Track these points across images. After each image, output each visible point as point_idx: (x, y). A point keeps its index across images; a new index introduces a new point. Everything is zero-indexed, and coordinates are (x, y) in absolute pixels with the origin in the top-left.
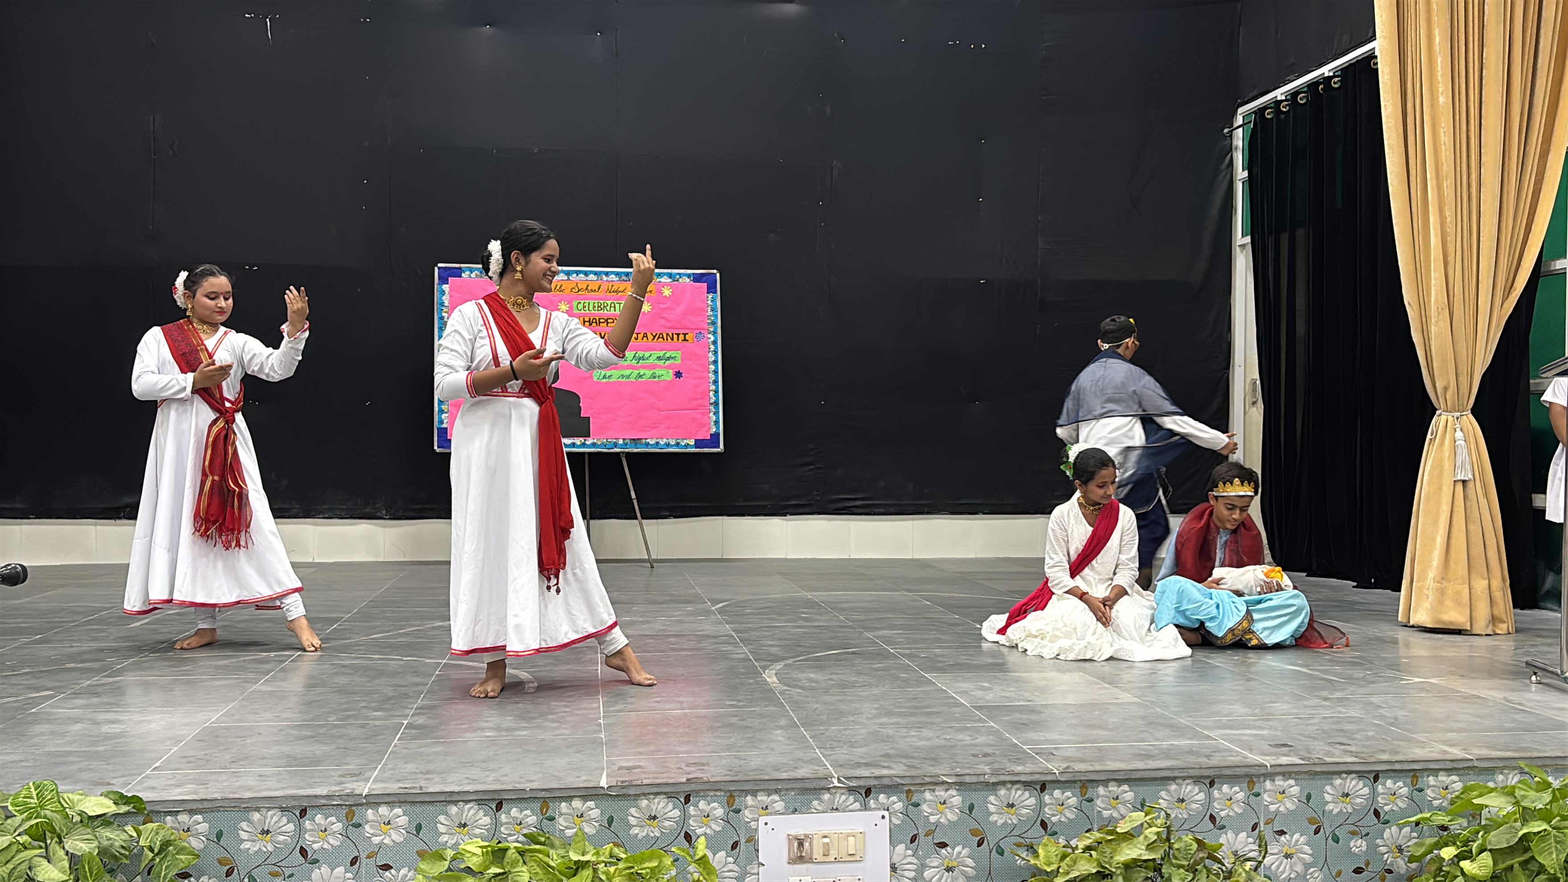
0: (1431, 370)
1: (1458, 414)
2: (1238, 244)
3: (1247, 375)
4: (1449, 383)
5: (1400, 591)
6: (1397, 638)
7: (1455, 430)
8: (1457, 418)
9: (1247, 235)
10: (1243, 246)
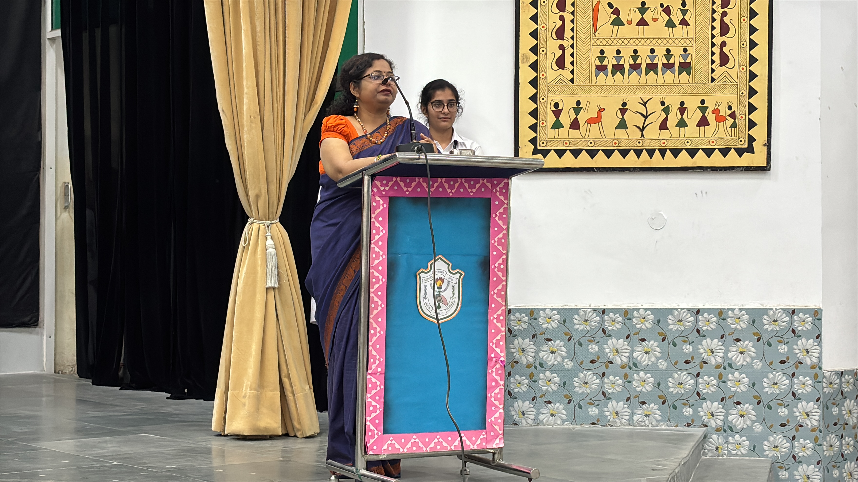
0: (243, 177)
1: (269, 222)
2: (48, 37)
3: (59, 177)
4: (260, 191)
5: (214, 400)
6: (210, 448)
7: (267, 239)
8: (268, 227)
9: (57, 28)
10: (53, 40)
